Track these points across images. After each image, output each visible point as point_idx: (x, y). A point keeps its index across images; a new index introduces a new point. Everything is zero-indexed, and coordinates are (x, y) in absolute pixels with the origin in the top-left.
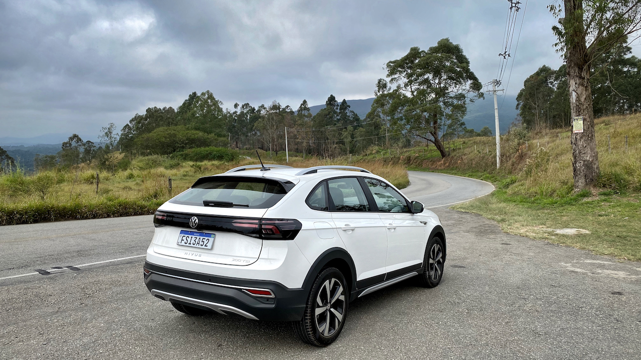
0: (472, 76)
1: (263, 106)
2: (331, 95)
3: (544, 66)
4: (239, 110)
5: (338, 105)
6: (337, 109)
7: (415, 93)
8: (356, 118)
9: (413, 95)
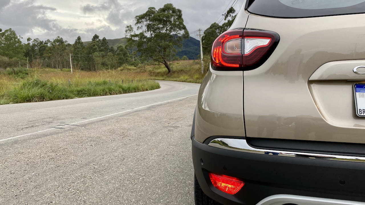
0: (184, 28)
1: (49, 41)
2: (96, 34)
4: (31, 43)
5: (100, 41)
9: (152, 36)
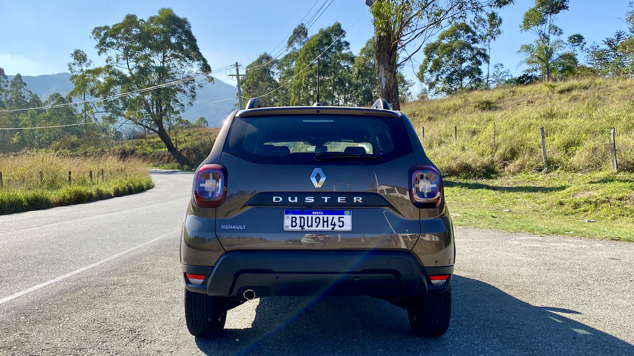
0: (199, 57)
3: (265, 54)
5: (8, 82)
6: (6, 86)
7: (134, 72)
8: (36, 101)
9: (131, 73)
